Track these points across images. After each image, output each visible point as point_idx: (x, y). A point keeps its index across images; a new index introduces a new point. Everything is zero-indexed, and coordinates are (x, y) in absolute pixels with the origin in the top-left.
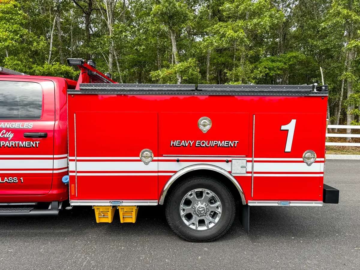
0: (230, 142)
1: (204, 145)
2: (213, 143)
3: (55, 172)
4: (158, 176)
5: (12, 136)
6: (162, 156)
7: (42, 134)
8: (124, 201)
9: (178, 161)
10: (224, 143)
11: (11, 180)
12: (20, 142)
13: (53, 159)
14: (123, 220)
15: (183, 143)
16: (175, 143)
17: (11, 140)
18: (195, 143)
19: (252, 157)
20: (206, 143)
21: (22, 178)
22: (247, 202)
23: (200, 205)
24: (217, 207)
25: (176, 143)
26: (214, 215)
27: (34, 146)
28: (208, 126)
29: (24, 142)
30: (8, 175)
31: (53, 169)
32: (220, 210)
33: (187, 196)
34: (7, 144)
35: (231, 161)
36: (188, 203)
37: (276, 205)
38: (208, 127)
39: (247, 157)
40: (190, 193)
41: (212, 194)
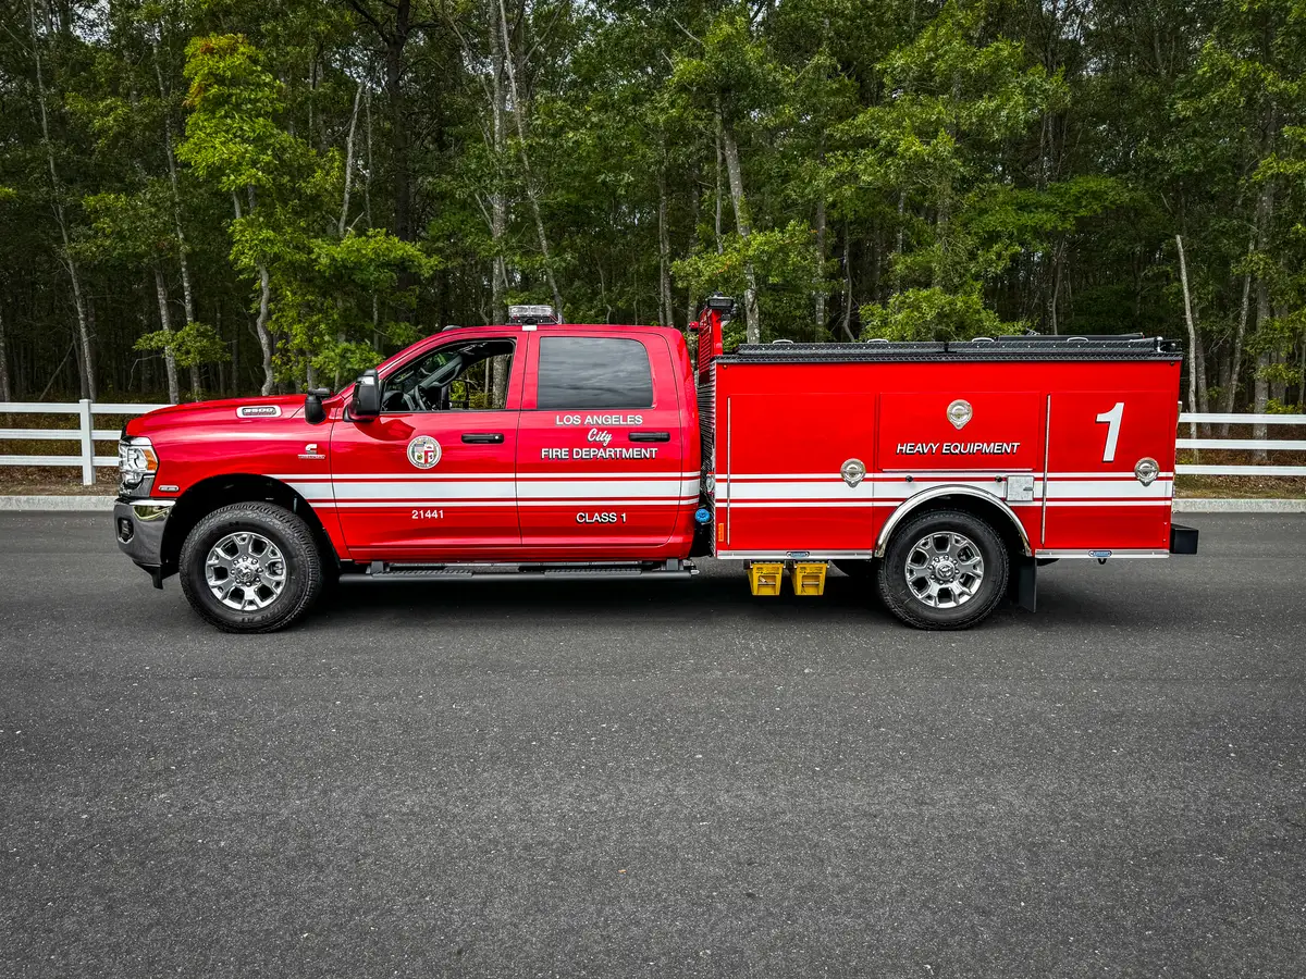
0: (1005, 445)
1: (957, 451)
2: (973, 448)
3: (683, 503)
4: (873, 507)
5: (607, 438)
6: (881, 471)
7: (664, 435)
8: (811, 552)
9: (910, 479)
10: (993, 448)
11: (607, 518)
12: (624, 450)
13: (681, 479)
14: (803, 591)
15: (919, 448)
16: (904, 448)
17: (610, 445)
18: (940, 448)
19: (1044, 471)
20: (961, 448)
21: (624, 515)
22: (1033, 552)
23: (943, 563)
24: (974, 567)
25: (906, 448)
26: (968, 580)
27: (648, 456)
28: (966, 416)
29: (631, 450)
30: (600, 509)
31: (680, 498)
32: (979, 571)
33: (919, 546)
34: (601, 453)
35: (1006, 479)
36: (919, 558)
37: (1087, 556)
38: (966, 419)
39: (1034, 471)
40: (922, 541)
41: (965, 542)
